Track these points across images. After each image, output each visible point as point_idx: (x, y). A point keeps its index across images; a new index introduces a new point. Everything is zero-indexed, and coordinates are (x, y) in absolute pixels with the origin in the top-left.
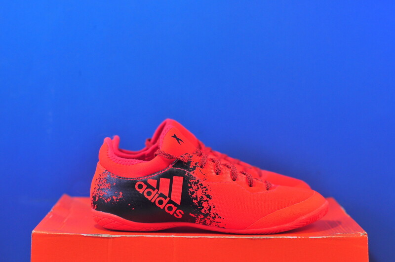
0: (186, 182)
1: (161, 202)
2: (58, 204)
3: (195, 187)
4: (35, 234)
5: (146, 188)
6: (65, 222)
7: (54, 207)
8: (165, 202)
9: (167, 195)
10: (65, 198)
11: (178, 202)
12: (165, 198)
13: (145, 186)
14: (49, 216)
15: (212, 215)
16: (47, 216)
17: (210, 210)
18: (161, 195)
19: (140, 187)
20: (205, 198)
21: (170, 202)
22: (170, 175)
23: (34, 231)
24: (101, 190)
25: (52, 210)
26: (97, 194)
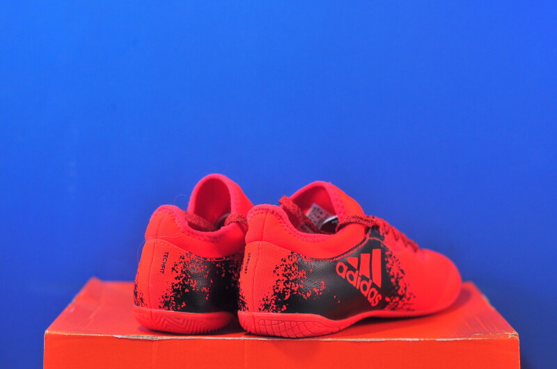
0: (383, 256)
1: (365, 287)
2: (82, 293)
3: (391, 262)
4: (50, 335)
5: (347, 271)
6: (92, 316)
7: (77, 297)
8: (369, 286)
9: (368, 277)
10: (93, 283)
11: (379, 285)
12: (368, 280)
13: (345, 268)
14: (70, 309)
15: (408, 296)
16: (66, 309)
17: (405, 289)
18: (363, 278)
19: (341, 269)
20: (401, 275)
21: (373, 285)
22: (368, 249)
23: (47, 332)
24: (292, 281)
25: (74, 301)
26: (288, 288)
